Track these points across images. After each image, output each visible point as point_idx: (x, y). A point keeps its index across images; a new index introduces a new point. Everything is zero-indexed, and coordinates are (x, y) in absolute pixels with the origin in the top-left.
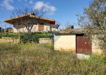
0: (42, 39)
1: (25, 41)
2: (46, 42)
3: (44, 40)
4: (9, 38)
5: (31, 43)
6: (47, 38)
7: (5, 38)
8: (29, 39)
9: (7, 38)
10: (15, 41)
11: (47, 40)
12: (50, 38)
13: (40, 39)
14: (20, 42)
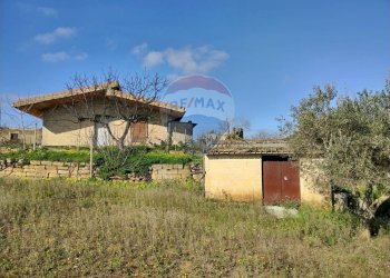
0: (159, 166)
1: (111, 173)
2: (171, 177)
3: (165, 171)
4: (55, 163)
5: (127, 179)
6: (175, 166)
7: (43, 162)
8: (119, 167)
9: (48, 163)
10: (75, 172)
11: (176, 172)
12: (184, 164)
13: (155, 167)
14: (93, 176)
